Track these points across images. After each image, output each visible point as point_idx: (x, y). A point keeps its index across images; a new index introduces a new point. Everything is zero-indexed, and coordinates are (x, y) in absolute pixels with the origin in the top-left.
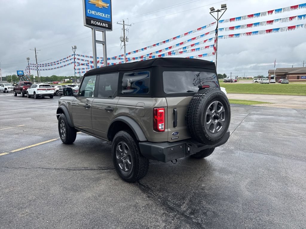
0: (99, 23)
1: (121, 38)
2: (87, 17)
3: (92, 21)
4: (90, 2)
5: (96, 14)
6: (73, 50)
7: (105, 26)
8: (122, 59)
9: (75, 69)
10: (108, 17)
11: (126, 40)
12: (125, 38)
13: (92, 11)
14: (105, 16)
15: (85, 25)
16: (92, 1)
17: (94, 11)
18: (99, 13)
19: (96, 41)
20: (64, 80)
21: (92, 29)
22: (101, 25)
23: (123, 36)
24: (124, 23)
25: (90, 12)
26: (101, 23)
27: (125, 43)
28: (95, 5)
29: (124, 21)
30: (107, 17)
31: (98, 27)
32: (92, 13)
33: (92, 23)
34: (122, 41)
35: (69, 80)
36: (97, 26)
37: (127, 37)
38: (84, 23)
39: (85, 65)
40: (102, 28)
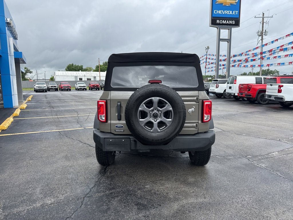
0: (224, 21)
1: (258, 32)
2: (213, 17)
3: (217, 20)
4: (217, 2)
5: (222, 13)
6: (206, 50)
7: (231, 23)
8: (248, 54)
9: (205, 68)
10: (236, 13)
11: (264, 34)
12: (264, 31)
13: (218, 11)
14: (232, 13)
15: (210, 25)
16: (219, 1)
17: (220, 11)
18: (226, 11)
19: (220, 40)
20: (207, 79)
21: (217, 28)
22: (228, 22)
23: (261, 30)
24: (263, 16)
25: (216, 12)
26: (228, 21)
27: (262, 38)
28: (222, 4)
29: (263, 14)
30: (234, 13)
31: (223, 26)
32: (218, 13)
33: (218, 22)
34: (259, 36)
35: (211, 78)
36: (223, 24)
37: (265, 31)
38: (210, 24)
39: (214, 63)
40: (228, 26)
